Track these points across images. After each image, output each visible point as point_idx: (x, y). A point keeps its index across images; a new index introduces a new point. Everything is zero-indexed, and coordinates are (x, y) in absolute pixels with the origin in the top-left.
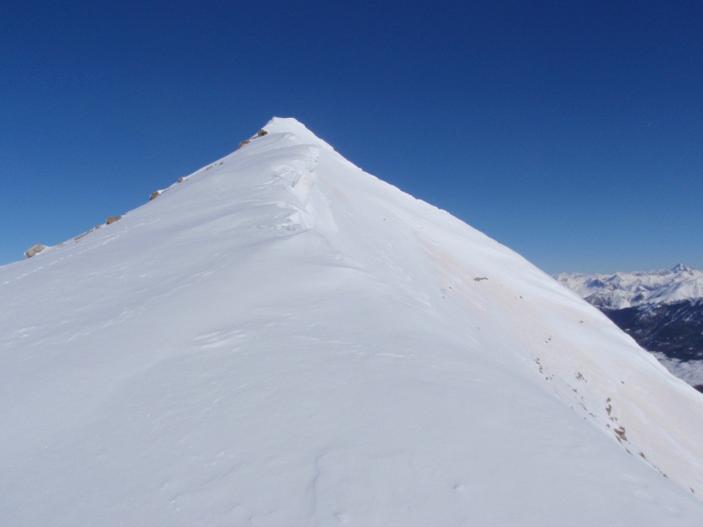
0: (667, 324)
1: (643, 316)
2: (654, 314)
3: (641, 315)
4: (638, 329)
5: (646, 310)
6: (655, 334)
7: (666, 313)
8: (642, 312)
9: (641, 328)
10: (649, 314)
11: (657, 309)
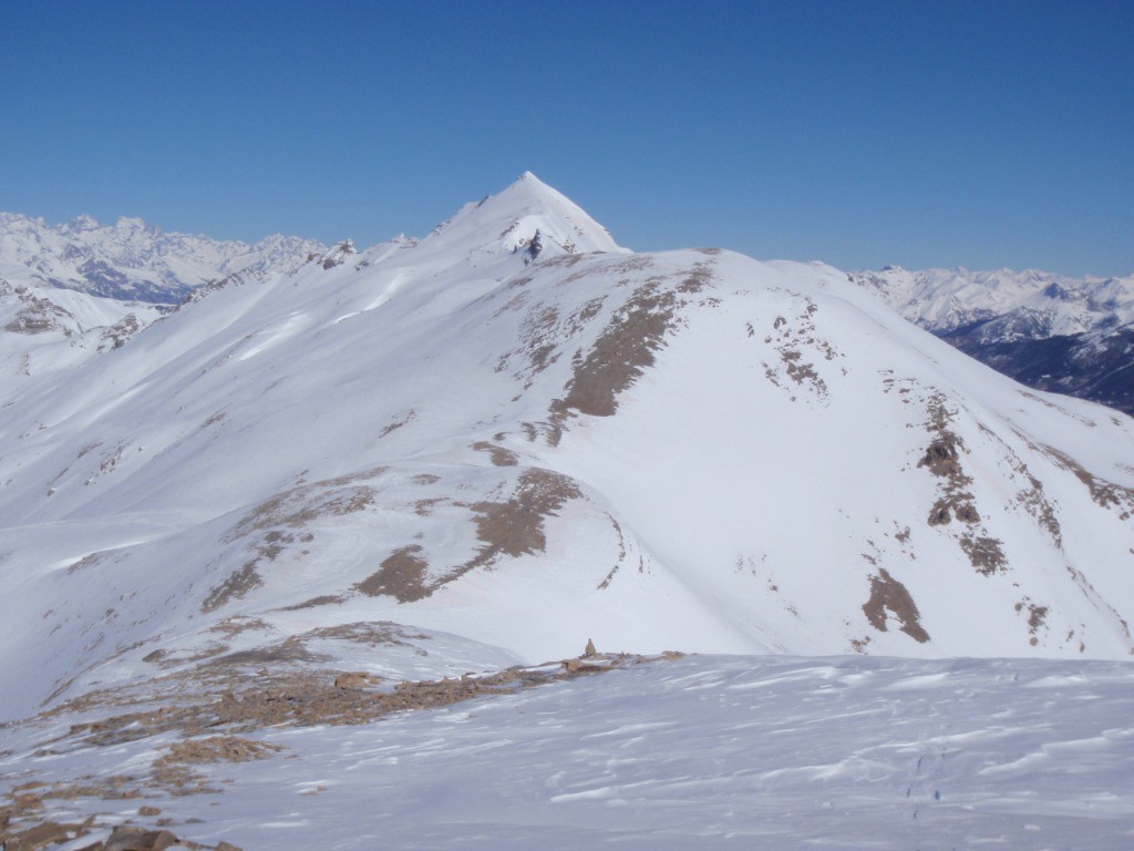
0: (1121, 368)
1: (1082, 351)
2: (1102, 348)
3: (1078, 350)
4: (1067, 375)
5: (1090, 342)
6: (1095, 385)
7: (1126, 346)
8: (1081, 344)
9: (1071, 374)
10: (1094, 347)
11: (1111, 338)
